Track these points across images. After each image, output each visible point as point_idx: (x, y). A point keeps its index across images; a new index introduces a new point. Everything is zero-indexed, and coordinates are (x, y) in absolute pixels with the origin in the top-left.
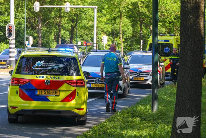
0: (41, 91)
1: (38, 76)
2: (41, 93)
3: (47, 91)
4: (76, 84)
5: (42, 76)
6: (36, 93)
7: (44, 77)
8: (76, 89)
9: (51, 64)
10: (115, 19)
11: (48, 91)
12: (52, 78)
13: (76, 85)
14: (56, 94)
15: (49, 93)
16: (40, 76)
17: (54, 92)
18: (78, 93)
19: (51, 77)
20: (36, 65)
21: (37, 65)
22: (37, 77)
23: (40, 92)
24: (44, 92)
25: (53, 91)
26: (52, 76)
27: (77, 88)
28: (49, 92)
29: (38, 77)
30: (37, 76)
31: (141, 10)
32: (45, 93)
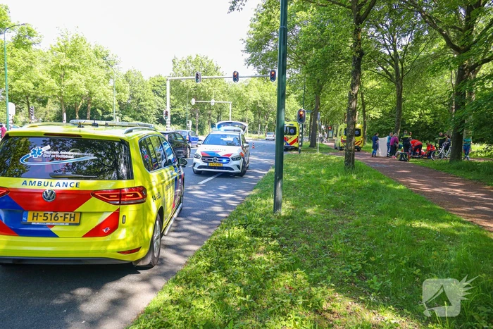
0: (36, 215)
1: (28, 180)
2: (35, 218)
3: (51, 214)
4: (120, 198)
5: (37, 180)
6: (24, 219)
7: (43, 184)
8: (119, 209)
9: (65, 153)
10: (243, 111)
11: (54, 214)
12: (61, 185)
13: (120, 201)
14: (72, 221)
15: (56, 218)
16: (33, 180)
17: (67, 216)
18: (124, 216)
19: (58, 184)
20: (30, 154)
21: (32, 154)
22: (25, 183)
23: (34, 216)
24: (44, 216)
25: (65, 214)
26: (61, 181)
27: (121, 206)
28: (56, 216)
29: (28, 183)
30: (26, 179)
31: (259, 106)
32: (45, 218)
